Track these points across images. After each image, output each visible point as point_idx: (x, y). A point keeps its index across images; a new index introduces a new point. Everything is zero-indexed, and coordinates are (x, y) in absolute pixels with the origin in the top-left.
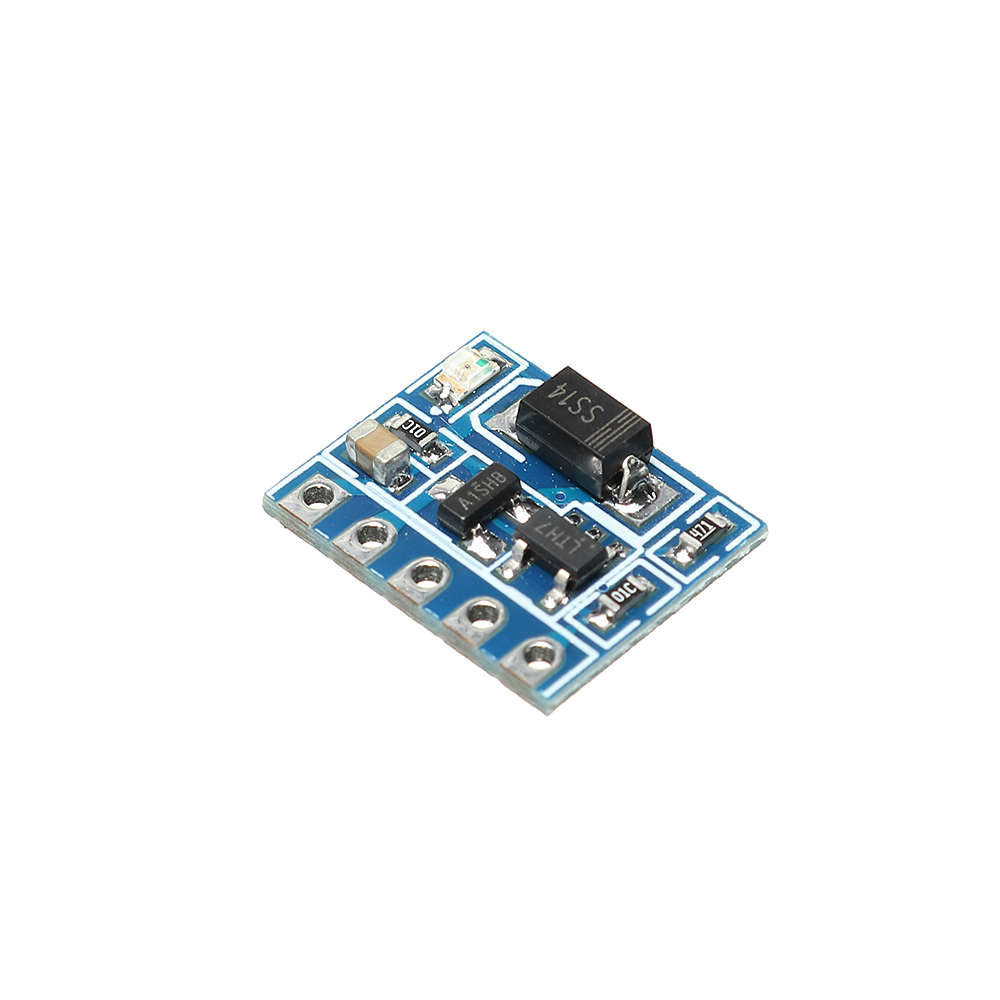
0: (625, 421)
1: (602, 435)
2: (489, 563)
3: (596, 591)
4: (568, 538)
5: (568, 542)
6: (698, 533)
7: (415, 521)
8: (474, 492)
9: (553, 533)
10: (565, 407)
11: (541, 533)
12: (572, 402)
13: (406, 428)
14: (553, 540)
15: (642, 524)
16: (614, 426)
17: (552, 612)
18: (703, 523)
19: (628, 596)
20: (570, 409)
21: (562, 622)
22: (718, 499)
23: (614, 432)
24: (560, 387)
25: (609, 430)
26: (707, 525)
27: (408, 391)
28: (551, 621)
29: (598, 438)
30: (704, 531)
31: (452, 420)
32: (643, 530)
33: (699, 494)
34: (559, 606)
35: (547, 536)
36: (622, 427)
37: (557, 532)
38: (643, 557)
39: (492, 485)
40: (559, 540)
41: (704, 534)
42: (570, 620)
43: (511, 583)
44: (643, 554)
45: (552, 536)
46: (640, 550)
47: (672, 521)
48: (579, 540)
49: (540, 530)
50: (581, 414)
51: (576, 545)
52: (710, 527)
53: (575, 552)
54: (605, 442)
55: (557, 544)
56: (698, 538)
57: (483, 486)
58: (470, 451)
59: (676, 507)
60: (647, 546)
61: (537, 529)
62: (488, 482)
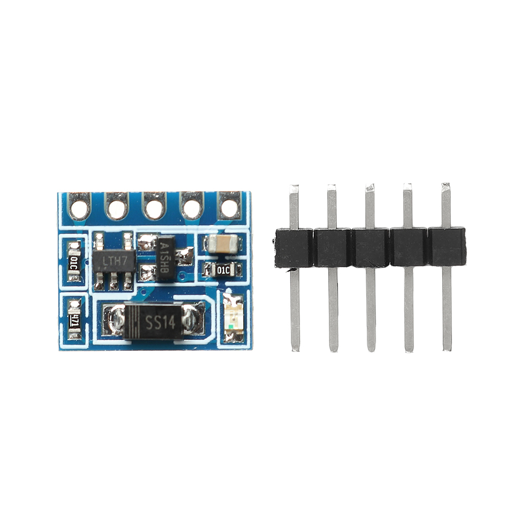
0: (134, 330)
1: (136, 314)
2: (139, 235)
3: (88, 259)
4: (111, 263)
5: (110, 262)
6: (74, 318)
7: (183, 229)
8: (166, 254)
9: (119, 261)
10: (162, 316)
11: (123, 257)
12: (162, 321)
13: (227, 268)
14: (116, 258)
15: (102, 307)
16: (136, 324)
17: (94, 233)
18: (78, 324)
19: (71, 263)
20: (160, 317)
21: (86, 232)
22: (86, 346)
23: (133, 320)
24: (173, 325)
25: (136, 320)
26: (75, 325)
27: (248, 291)
28: (91, 229)
29: (136, 312)
30: (73, 321)
31: (218, 292)
32: (99, 305)
33: (96, 342)
34: (94, 239)
35: (120, 258)
36: (133, 326)
37: (117, 262)
38: (87, 291)
39: (163, 264)
40: (113, 259)
41: (72, 319)
42: (85, 236)
43: (122, 233)
44: (88, 293)
45: (118, 259)
46: (91, 292)
47: (93, 319)
48: (106, 266)
49: (125, 258)
50: (153, 318)
51: (105, 263)
52: (73, 325)
53: (102, 259)
54: (131, 312)
55: (112, 257)
56: (72, 316)
57: (165, 260)
58: (196, 283)
59: (98, 327)
60: (91, 298)
61: (126, 257)
62: (166, 264)
